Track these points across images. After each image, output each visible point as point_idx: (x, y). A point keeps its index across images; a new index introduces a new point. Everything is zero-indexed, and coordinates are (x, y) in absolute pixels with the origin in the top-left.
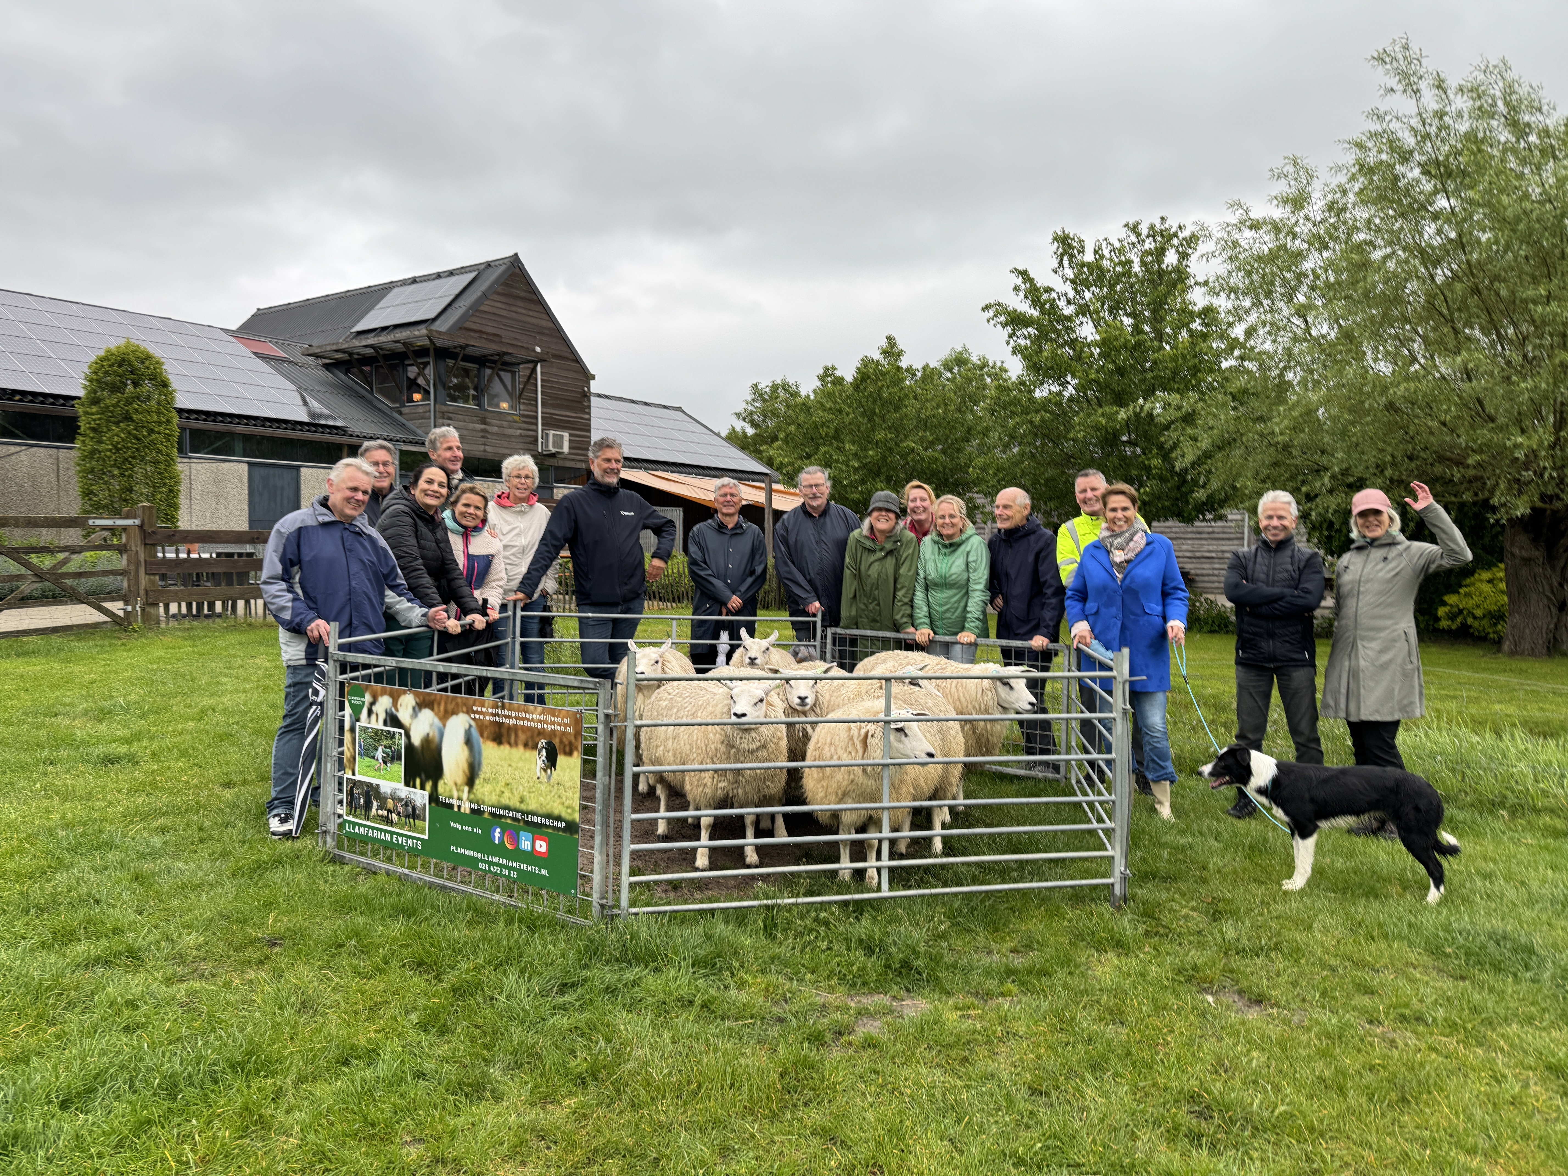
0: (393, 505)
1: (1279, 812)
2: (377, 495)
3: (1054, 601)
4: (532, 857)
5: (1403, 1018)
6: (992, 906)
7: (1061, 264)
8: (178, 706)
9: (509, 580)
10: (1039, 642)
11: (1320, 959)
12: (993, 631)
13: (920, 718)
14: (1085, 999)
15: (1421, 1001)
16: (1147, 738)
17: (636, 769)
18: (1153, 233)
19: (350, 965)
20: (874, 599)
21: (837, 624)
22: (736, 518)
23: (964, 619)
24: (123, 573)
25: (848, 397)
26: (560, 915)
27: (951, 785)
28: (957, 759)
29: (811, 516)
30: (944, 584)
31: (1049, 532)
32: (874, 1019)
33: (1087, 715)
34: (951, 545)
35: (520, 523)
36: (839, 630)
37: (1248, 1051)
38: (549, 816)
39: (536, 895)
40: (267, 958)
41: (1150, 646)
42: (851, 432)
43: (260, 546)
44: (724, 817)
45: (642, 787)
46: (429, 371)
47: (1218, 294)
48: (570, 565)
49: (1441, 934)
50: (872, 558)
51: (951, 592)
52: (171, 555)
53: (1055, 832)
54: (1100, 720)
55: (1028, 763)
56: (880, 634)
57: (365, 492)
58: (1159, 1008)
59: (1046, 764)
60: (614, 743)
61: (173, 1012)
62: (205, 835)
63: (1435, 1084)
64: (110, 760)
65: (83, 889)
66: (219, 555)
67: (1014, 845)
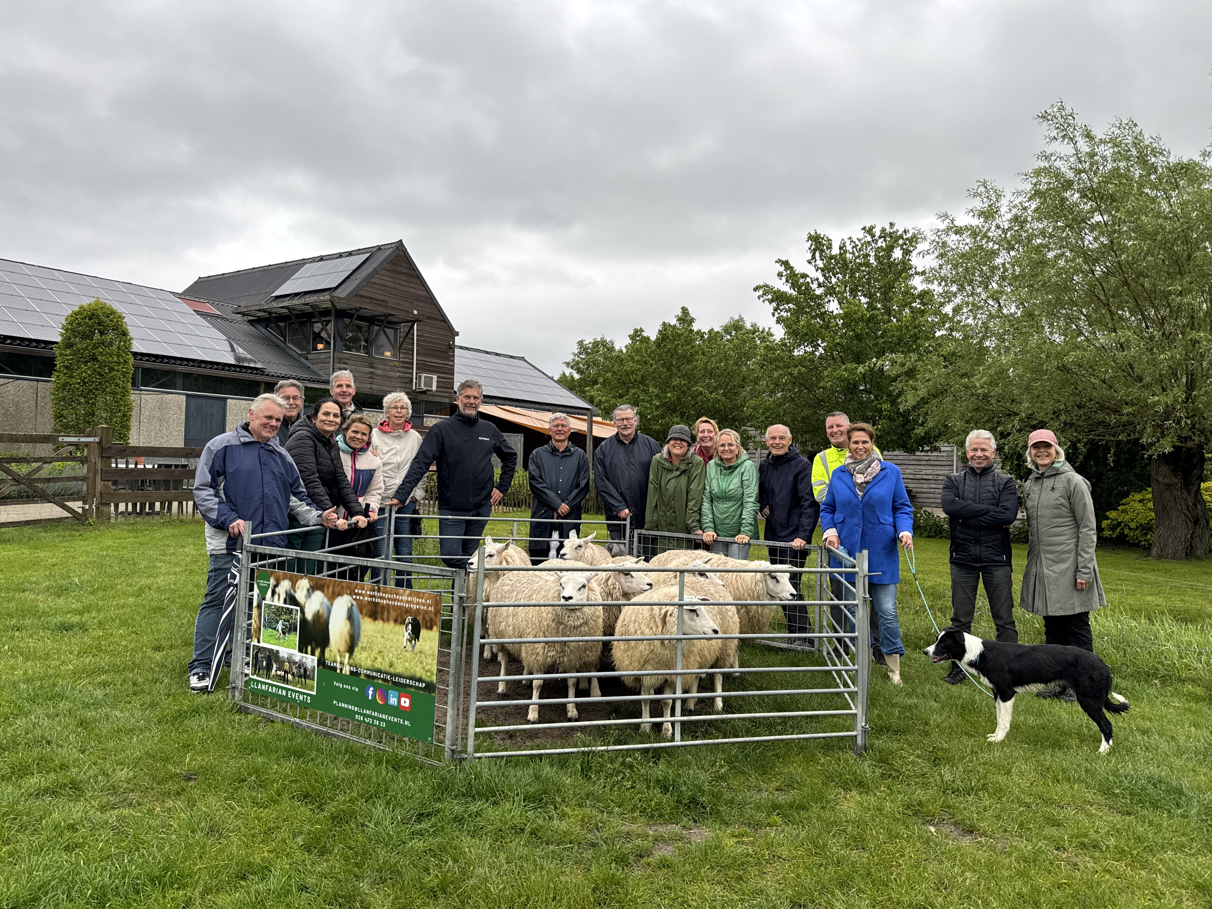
0: (299, 431)
1: (985, 681)
2: (287, 422)
3: (809, 511)
4: (398, 710)
5: (1083, 846)
6: (762, 753)
7: (814, 257)
8: (121, 585)
9: (386, 490)
10: (798, 543)
11: (1018, 798)
12: (762, 534)
13: (705, 602)
14: (835, 829)
15: (1097, 832)
16: (882, 620)
17: (482, 641)
18: (884, 234)
19: (250, 796)
20: (671, 508)
21: (642, 528)
22: (566, 443)
23: (740, 524)
24: (83, 479)
25: (652, 352)
26: (419, 758)
27: (729, 656)
28: (733, 635)
29: (623, 443)
30: (725, 497)
31: (805, 459)
32: (668, 845)
33: (836, 602)
34: (730, 467)
35: (397, 445)
36: (643, 532)
37: (963, 872)
38: (412, 678)
39: (400, 741)
40: (183, 790)
41: (884, 549)
42: (654, 378)
43: (192, 460)
44: (551, 680)
45: (487, 654)
46: (331, 327)
47: (933, 283)
48: (435, 477)
49: (1111, 778)
50: (670, 476)
51: (730, 504)
52: (122, 466)
53: (811, 694)
54: (846, 606)
55: (790, 638)
56: (676, 535)
57: (278, 420)
58: (893, 836)
59: (804, 639)
60: (466, 618)
61: (105, 834)
62: (137, 689)
63: (1110, 900)
64: (66, 628)
65: (38, 732)
66: (160, 466)
67: (779, 704)
